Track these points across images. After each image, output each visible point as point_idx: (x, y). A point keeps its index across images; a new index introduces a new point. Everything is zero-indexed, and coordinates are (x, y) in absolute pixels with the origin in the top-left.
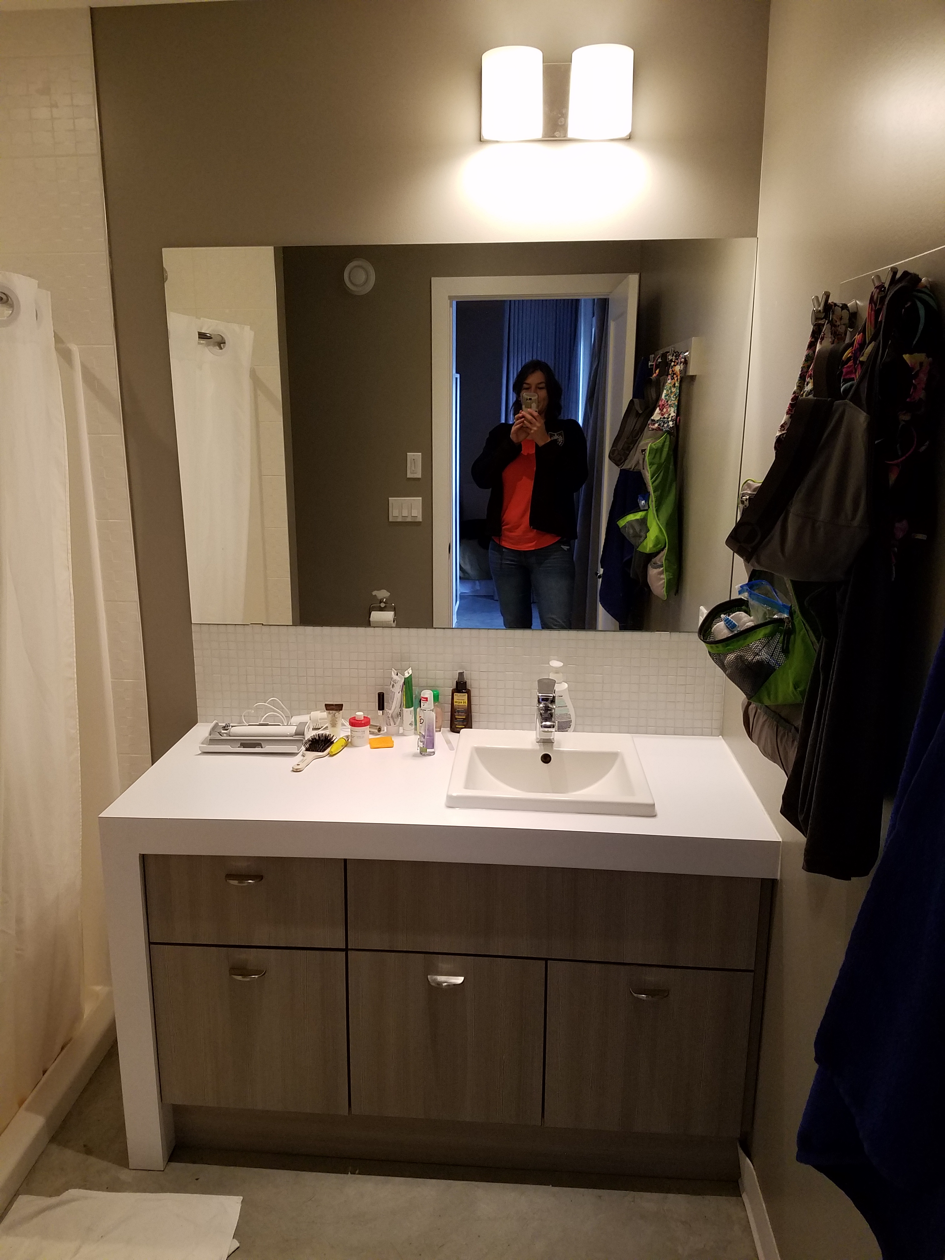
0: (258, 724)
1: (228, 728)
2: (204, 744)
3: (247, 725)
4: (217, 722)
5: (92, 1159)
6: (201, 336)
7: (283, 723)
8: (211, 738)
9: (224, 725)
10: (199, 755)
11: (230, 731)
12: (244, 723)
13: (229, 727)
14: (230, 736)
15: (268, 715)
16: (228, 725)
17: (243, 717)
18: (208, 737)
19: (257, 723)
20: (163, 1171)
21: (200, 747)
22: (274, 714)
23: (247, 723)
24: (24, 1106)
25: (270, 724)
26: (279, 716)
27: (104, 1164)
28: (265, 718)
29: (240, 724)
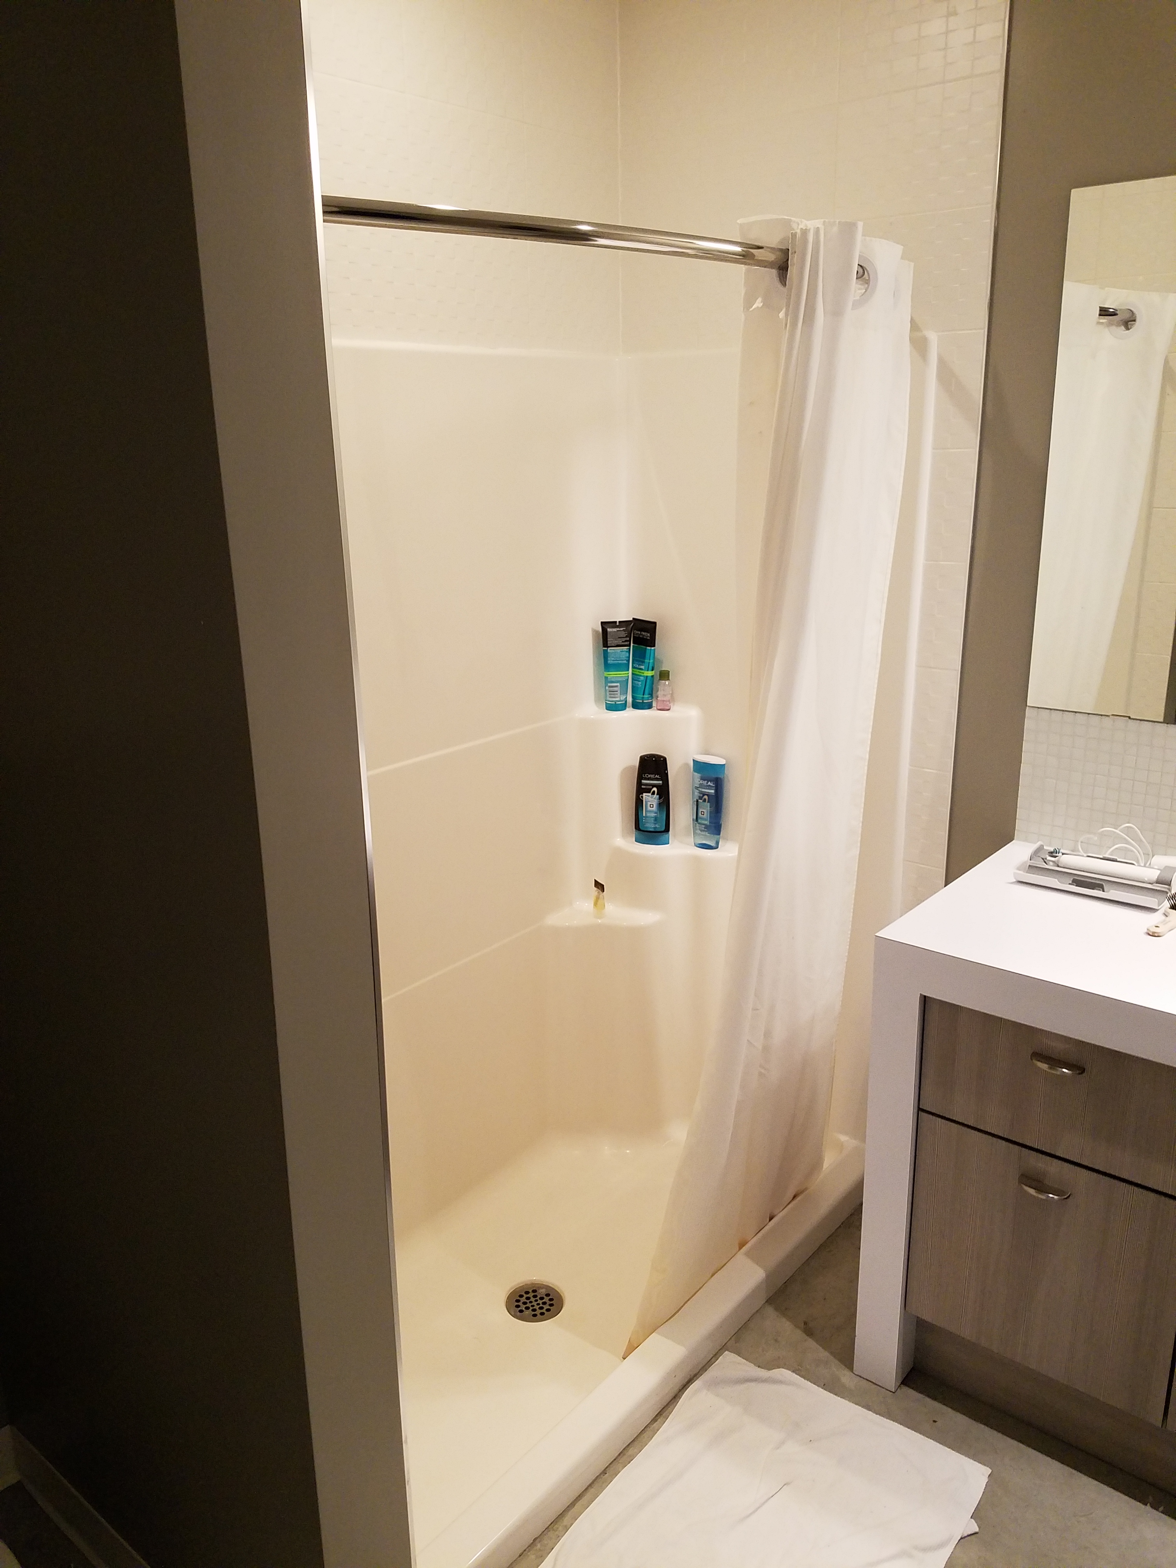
0: (1101, 857)
1: (1057, 855)
2: (1020, 870)
3: (1085, 855)
4: (1042, 844)
5: (811, 1343)
6: (1103, 313)
7: (1138, 862)
8: (1031, 864)
9: (1052, 849)
10: (1012, 883)
11: (1059, 859)
12: (1080, 852)
13: (1059, 853)
14: (1058, 866)
15: (1119, 847)
16: (1058, 850)
17: (1079, 843)
18: (1025, 862)
19: (1100, 855)
20: (894, 1393)
21: (1014, 873)
22: (1126, 847)
23: (1085, 853)
24: (744, 1249)
25: (1118, 860)
26: (1132, 851)
27: (824, 1354)
28: (1113, 851)
29: (1074, 852)
